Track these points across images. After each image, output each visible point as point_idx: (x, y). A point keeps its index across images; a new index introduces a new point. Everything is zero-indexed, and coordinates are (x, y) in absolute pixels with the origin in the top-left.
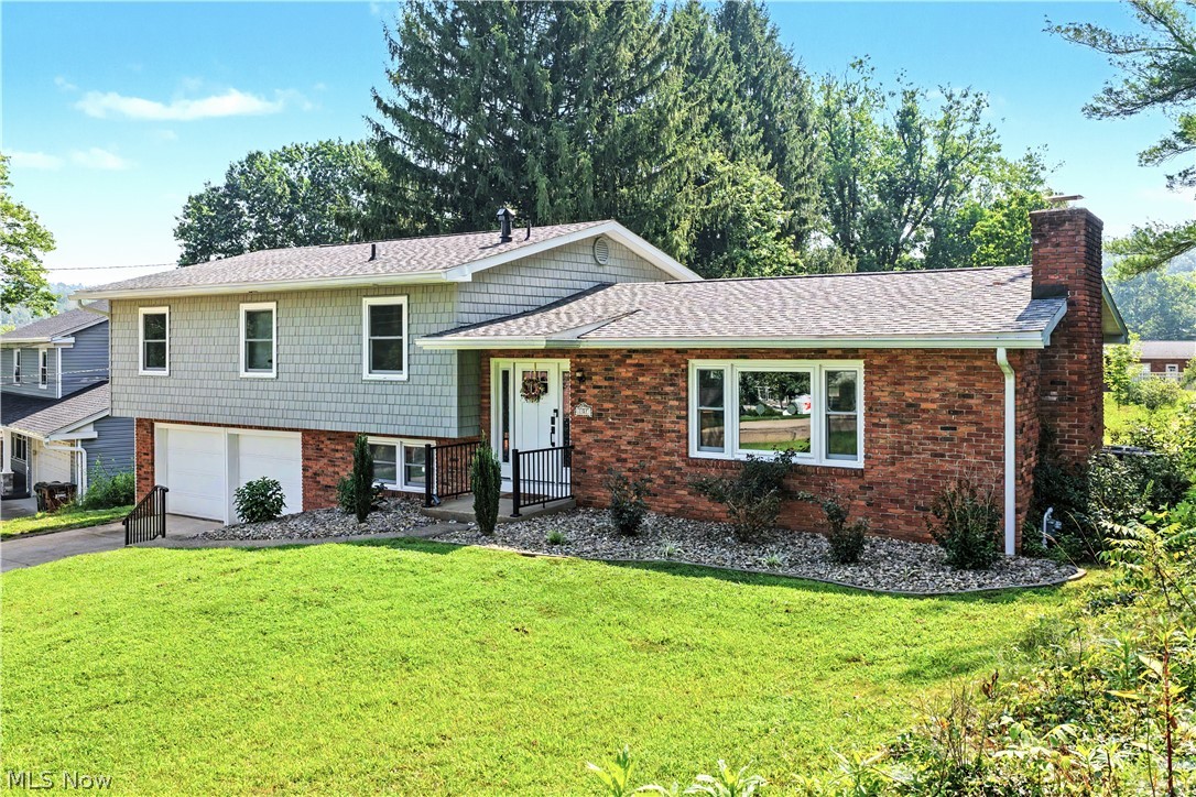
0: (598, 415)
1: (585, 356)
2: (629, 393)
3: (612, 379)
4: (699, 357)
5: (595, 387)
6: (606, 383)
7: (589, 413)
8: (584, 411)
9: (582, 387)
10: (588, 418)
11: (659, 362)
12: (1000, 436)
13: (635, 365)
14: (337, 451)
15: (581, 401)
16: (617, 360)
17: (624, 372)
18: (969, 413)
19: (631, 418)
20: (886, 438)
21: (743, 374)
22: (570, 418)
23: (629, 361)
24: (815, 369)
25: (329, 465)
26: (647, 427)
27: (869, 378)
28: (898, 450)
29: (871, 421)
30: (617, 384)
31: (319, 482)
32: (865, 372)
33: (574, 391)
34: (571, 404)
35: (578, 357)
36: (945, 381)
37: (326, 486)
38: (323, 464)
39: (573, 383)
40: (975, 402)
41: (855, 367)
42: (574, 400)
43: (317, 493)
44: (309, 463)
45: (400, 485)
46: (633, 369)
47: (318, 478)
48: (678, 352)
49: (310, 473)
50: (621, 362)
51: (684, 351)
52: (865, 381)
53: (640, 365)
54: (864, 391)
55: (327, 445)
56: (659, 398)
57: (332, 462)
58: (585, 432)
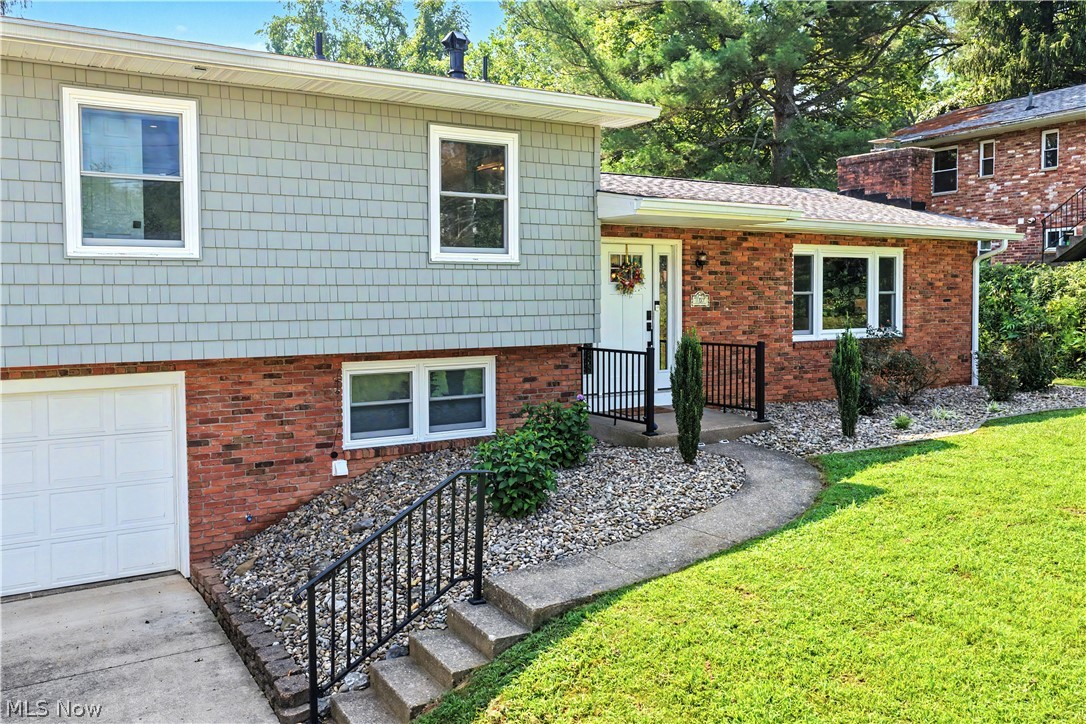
0: (715, 305)
1: (702, 238)
2: (745, 278)
3: (727, 263)
4: (803, 242)
5: (711, 273)
6: (723, 268)
7: (706, 302)
8: (700, 300)
9: (699, 273)
10: (705, 308)
11: (771, 246)
13: (748, 249)
14: (290, 395)
15: (697, 289)
16: (733, 243)
17: (741, 256)
18: (956, 288)
19: (746, 305)
20: (917, 310)
21: (826, 260)
22: (684, 310)
23: (745, 244)
24: (873, 255)
25: (266, 424)
26: (760, 314)
27: (910, 262)
28: (924, 319)
29: (909, 297)
30: (733, 269)
31: (237, 462)
32: (905, 259)
33: (688, 278)
34: (684, 293)
35: (694, 238)
36: (946, 265)
37: (258, 465)
38: (252, 426)
39: (688, 268)
40: (959, 280)
41: (897, 253)
42: (688, 288)
43: (234, 481)
44: (211, 428)
45: (421, 431)
46: (748, 253)
47: (235, 454)
48: (787, 236)
49: (214, 446)
50: (737, 245)
51: (792, 236)
52: (905, 266)
53: (755, 249)
54: (905, 273)
55: (261, 388)
56: (771, 283)
57: (273, 416)
58: (700, 324)
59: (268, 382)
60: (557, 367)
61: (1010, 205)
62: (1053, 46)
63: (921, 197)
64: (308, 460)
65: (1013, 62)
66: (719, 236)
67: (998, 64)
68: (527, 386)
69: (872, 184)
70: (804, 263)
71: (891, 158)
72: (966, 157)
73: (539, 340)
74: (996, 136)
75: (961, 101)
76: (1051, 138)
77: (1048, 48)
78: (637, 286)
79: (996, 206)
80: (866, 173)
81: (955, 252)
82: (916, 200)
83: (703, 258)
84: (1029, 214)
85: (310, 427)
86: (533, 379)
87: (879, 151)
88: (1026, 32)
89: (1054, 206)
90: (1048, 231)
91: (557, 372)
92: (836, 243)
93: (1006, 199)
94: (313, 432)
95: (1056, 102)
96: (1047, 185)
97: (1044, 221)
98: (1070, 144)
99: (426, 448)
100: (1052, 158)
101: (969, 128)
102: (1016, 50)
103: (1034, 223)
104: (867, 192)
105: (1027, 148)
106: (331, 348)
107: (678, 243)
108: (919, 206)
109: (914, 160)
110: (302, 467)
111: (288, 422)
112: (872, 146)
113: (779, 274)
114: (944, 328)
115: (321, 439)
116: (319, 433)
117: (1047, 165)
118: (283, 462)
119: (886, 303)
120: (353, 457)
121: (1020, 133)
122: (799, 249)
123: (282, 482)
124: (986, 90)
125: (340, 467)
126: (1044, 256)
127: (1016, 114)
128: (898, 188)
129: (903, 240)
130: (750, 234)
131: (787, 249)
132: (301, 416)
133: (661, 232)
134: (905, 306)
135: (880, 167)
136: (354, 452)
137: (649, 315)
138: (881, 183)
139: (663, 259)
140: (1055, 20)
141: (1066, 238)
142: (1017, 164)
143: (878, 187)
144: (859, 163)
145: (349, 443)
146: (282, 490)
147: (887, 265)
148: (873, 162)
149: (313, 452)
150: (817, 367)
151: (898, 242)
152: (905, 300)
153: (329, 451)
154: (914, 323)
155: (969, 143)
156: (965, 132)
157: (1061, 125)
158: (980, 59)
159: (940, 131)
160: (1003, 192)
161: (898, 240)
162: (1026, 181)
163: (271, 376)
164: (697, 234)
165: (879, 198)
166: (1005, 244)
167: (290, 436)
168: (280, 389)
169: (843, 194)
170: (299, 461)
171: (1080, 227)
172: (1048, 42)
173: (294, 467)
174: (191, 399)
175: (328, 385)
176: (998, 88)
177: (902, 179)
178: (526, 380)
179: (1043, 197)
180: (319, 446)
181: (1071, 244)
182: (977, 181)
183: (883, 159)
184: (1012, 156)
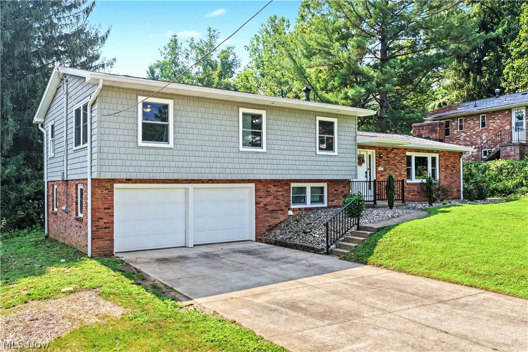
0: (385, 170)
1: (381, 149)
2: (393, 162)
3: (388, 157)
4: (409, 151)
5: (384, 160)
6: (387, 159)
7: (382, 169)
8: (381, 169)
9: (380, 160)
10: (382, 171)
11: (400, 152)
12: (460, 173)
13: (394, 153)
14: (279, 191)
15: (380, 165)
16: (390, 151)
17: (391, 155)
18: (455, 167)
19: (394, 171)
20: (443, 174)
21: (415, 157)
22: (376, 171)
23: (393, 152)
24: (429, 156)
25: (274, 199)
26: (397, 173)
27: (441, 158)
28: (446, 177)
29: (441, 170)
30: (390, 159)
31: (267, 209)
32: (439, 157)
33: (377, 161)
34: (376, 166)
35: (379, 149)
36: (452, 160)
37: (272, 211)
38: (270, 199)
39: (377, 158)
40: (456, 165)
41: (437, 155)
42: (377, 165)
43: (266, 215)
44: (261, 200)
45: (309, 205)
46: (394, 154)
47: (267, 207)
48: (405, 149)
49: (262, 205)
50: (390, 152)
51: (406, 149)
52: (439, 160)
53: (395, 153)
54: (439, 162)
55: (273, 189)
56: (400, 164)
57: (276, 197)
58: (381, 176)
59: (274, 187)
60: (343, 187)
61: (469, 141)
62: (482, 80)
63: (442, 138)
64: (283, 210)
65: (467, 86)
66: (386, 149)
67: (461, 87)
68: (335, 192)
69: (425, 133)
70: (409, 158)
71: (431, 124)
72: (453, 124)
73: (338, 178)
74: (464, 116)
75: (447, 101)
76: (483, 117)
77: (480, 82)
78: (363, 164)
79: (464, 141)
80: (423, 129)
81: (455, 155)
82: (441, 138)
83: (382, 156)
84: (476, 144)
85: (283, 201)
86: (337, 190)
87: (427, 122)
88: (472, 75)
89: (485, 141)
90: (483, 150)
91: (343, 189)
92: (419, 152)
93: (468, 139)
94: (284, 202)
95: (485, 104)
96: (482, 134)
97: (482, 147)
98: (489, 120)
99: (310, 209)
100: (483, 125)
101: (454, 113)
102: (468, 81)
103: (478, 148)
104: (423, 136)
105: (475, 121)
106: (288, 177)
107: (374, 151)
108: (441, 141)
109: (439, 125)
110: (281, 212)
111: (279, 199)
112: (425, 120)
113: (403, 161)
114: (451, 180)
115: (286, 204)
116: (286, 203)
117: (482, 127)
118: (277, 210)
119: (433, 171)
120: (294, 210)
121: (472, 115)
122: (408, 154)
123: (277, 216)
124: (457, 96)
125: (291, 213)
126: (482, 159)
127: (470, 108)
128: (434, 135)
129: (438, 151)
130: (394, 148)
131: (404, 153)
132: (280, 197)
133: (370, 147)
134: (439, 173)
135: (428, 128)
136: (294, 209)
137: (366, 173)
138: (428, 133)
139: (370, 156)
140: (482, 69)
141: (490, 153)
142: (471, 126)
143: (427, 134)
144: (420, 126)
145: (292, 207)
146: (277, 218)
147: (434, 159)
148: (425, 126)
149: (284, 208)
150: (414, 191)
151: (437, 152)
152: (439, 171)
153: (288, 208)
154: (442, 178)
155: (454, 118)
156: (453, 115)
157: (487, 113)
158: (454, 84)
159: (443, 114)
160: (467, 137)
161: (437, 151)
162: (475, 133)
163: (275, 186)
164: (380, 148)
165: (428, 138)
166: (471, 153)
167: (279, 203)
168: (276, 190)
169: (415, 136)
170: (281, 210)
171: (494, 149)
172: (480, 79)
173: (280, 212)
174: (256, 191)
175: (288, 189)
176: (461, 96)
177: (435, 132)
178: (335, 191)
179: (481, 138)
180: (286, 206)
181: (491, 155)
182: (457, 132)
183: (429, 125)
184: (470, 123)
